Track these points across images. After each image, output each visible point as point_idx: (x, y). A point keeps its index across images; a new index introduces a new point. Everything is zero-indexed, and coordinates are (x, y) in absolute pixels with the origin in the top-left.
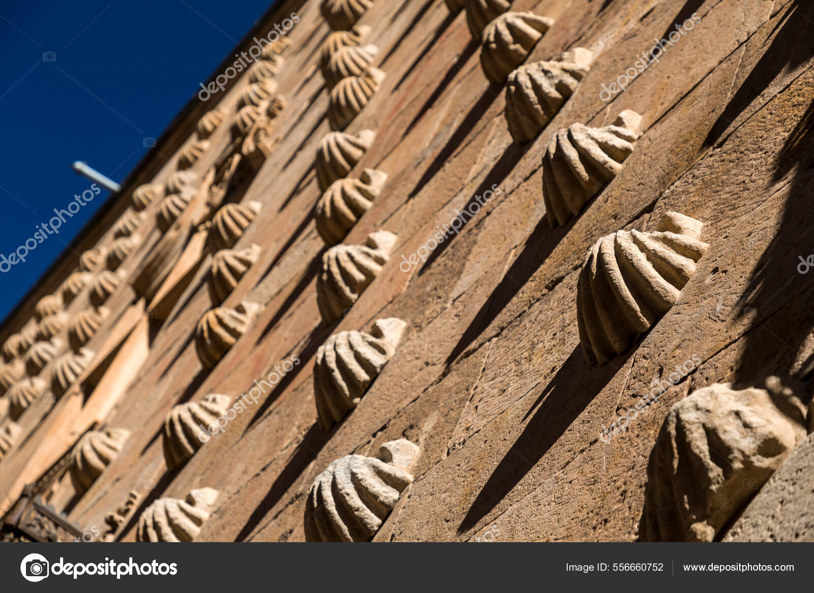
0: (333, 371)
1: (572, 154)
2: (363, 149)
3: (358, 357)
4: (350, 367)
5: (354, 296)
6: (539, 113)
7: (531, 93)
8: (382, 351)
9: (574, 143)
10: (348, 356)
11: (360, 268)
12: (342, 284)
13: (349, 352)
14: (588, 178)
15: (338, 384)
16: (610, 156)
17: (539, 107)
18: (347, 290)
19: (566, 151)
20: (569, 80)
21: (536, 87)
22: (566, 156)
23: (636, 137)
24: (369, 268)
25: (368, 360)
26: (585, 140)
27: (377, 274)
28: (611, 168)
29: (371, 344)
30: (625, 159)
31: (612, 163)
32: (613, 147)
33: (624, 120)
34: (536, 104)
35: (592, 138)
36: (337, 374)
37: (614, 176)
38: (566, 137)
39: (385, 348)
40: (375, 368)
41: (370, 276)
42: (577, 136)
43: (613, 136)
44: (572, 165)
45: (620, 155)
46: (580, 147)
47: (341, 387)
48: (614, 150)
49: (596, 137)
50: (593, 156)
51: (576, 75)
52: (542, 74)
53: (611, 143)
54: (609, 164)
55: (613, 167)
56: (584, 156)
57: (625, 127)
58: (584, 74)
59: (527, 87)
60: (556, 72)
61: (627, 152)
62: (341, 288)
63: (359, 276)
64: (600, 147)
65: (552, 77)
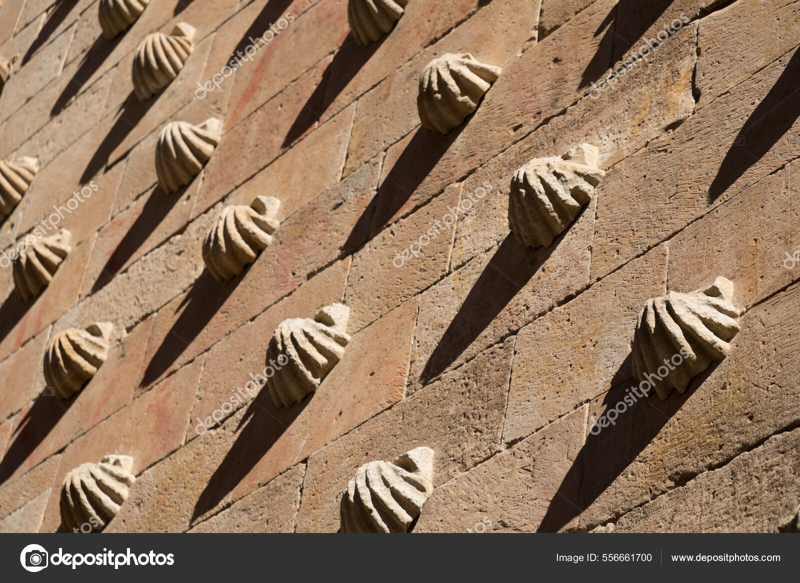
0: (371, 511)
1: (676, 330)
2: (214, 144)
3: (396, 494)
4: (391, 507)
5: (317, 381)
6: (556, 221)
7: (544, 198)
8: (422, 489)
9: (676, 319)
10: (385, 495)
11: (321, 349)
12: (302, 367)
13: (385, 490)
14: (695, 357)
15: (378, 525)
16: (716, 334)
17: (555, 214)
18: (309, 374)
19: (669, 328)
20: (586, 187)
21: (551, 193)
22: (670, 333)
23: (738, 312)
24: (331, 349)
25: (409, 500)
26: (686, 315)
27: (341, 356)
28: (720, 348)
29: (407, 479)
30: (733, 337)
31: (720, 343)
32: (720, 325)
33: (721, 290)
34: (552, 212)
35: (694, 313)
36: (376, 514)
37: (724, 357)
38: (665, 309)
39: (424, 485)
40: (418, 508)
41: (333, 359)
42: (679, 311)
43: (715, 311)
44: (678, 343)
45: (727, 334)
46: (683, 323)
47: (381, 528)
48: (719, 328)
49: (697, 311)
50: (700, 335)
51: (591, 179)
52: (555, 178)
53: (716, 320)
54: (717, 344)
55: (722, 347)
56: (689, 333)
57: (722, 298)
58: (599, 179)
59: (540, 193)
60: (569, 175)
61: (734, 330)
62: (302, 372)
63: (322, 360)
64: (703, 323)
65: (566, 181)
